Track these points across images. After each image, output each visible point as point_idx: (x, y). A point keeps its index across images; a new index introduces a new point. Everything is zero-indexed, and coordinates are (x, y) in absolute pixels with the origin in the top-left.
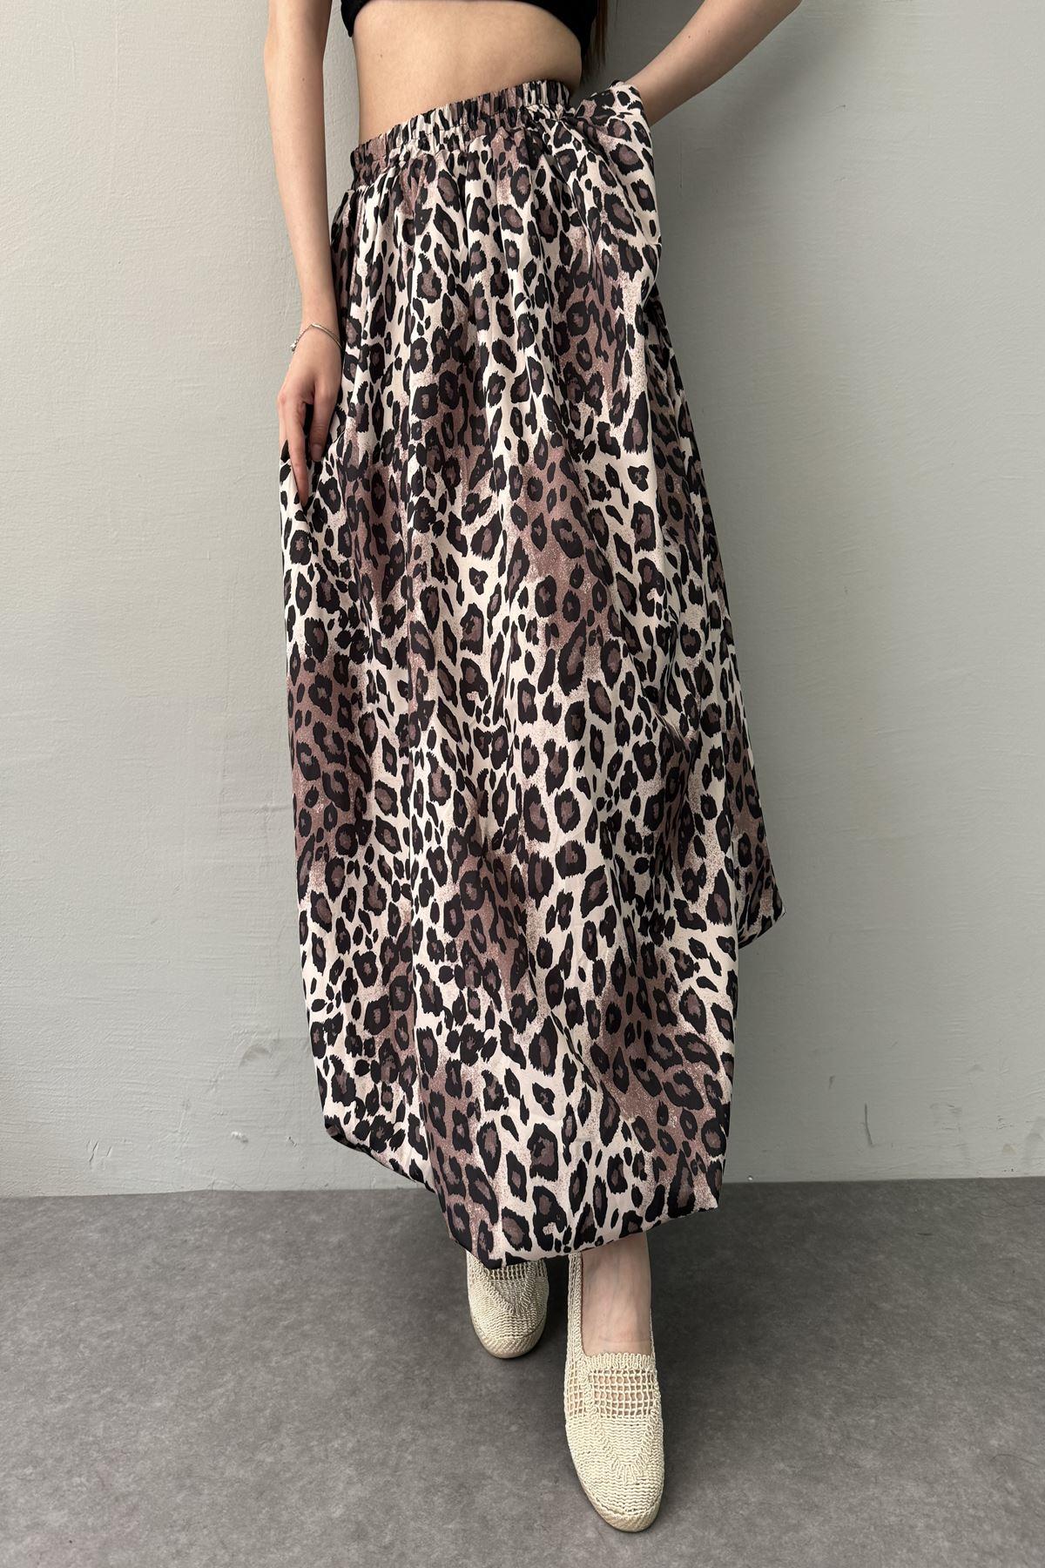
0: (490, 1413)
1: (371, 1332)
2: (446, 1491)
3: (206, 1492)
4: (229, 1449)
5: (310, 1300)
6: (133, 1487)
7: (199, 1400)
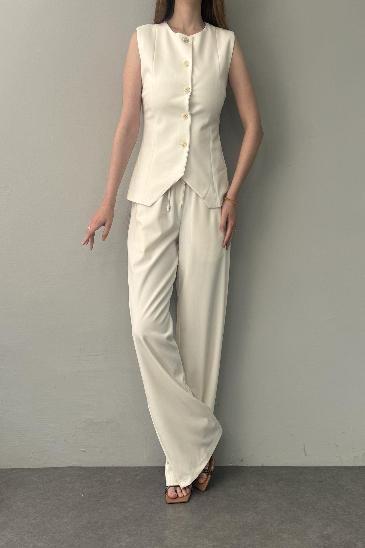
0: (169, 524)
1: (131, 504)
2: (155, 540)
3: (84, 540)
4: (89, 531)
5: (111, 496)
6: (62, 538)
7: (78, 520)
